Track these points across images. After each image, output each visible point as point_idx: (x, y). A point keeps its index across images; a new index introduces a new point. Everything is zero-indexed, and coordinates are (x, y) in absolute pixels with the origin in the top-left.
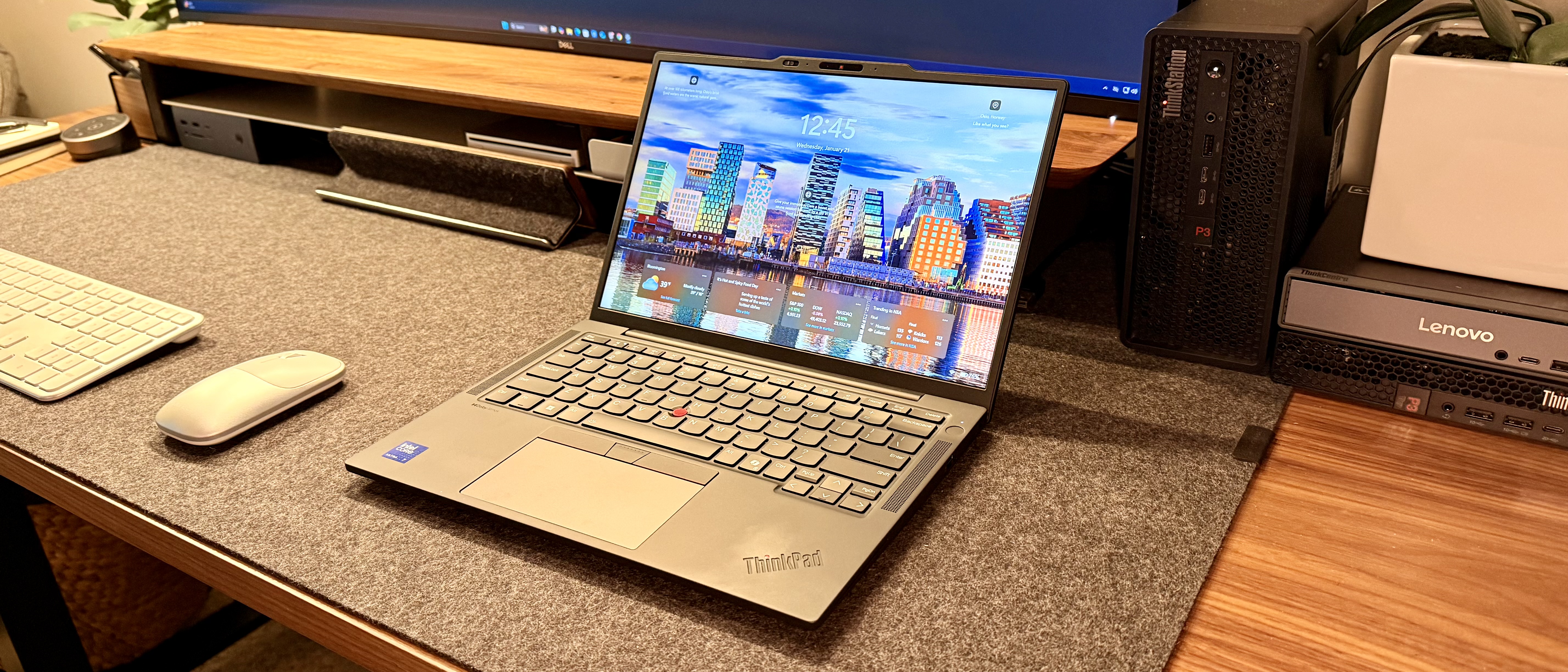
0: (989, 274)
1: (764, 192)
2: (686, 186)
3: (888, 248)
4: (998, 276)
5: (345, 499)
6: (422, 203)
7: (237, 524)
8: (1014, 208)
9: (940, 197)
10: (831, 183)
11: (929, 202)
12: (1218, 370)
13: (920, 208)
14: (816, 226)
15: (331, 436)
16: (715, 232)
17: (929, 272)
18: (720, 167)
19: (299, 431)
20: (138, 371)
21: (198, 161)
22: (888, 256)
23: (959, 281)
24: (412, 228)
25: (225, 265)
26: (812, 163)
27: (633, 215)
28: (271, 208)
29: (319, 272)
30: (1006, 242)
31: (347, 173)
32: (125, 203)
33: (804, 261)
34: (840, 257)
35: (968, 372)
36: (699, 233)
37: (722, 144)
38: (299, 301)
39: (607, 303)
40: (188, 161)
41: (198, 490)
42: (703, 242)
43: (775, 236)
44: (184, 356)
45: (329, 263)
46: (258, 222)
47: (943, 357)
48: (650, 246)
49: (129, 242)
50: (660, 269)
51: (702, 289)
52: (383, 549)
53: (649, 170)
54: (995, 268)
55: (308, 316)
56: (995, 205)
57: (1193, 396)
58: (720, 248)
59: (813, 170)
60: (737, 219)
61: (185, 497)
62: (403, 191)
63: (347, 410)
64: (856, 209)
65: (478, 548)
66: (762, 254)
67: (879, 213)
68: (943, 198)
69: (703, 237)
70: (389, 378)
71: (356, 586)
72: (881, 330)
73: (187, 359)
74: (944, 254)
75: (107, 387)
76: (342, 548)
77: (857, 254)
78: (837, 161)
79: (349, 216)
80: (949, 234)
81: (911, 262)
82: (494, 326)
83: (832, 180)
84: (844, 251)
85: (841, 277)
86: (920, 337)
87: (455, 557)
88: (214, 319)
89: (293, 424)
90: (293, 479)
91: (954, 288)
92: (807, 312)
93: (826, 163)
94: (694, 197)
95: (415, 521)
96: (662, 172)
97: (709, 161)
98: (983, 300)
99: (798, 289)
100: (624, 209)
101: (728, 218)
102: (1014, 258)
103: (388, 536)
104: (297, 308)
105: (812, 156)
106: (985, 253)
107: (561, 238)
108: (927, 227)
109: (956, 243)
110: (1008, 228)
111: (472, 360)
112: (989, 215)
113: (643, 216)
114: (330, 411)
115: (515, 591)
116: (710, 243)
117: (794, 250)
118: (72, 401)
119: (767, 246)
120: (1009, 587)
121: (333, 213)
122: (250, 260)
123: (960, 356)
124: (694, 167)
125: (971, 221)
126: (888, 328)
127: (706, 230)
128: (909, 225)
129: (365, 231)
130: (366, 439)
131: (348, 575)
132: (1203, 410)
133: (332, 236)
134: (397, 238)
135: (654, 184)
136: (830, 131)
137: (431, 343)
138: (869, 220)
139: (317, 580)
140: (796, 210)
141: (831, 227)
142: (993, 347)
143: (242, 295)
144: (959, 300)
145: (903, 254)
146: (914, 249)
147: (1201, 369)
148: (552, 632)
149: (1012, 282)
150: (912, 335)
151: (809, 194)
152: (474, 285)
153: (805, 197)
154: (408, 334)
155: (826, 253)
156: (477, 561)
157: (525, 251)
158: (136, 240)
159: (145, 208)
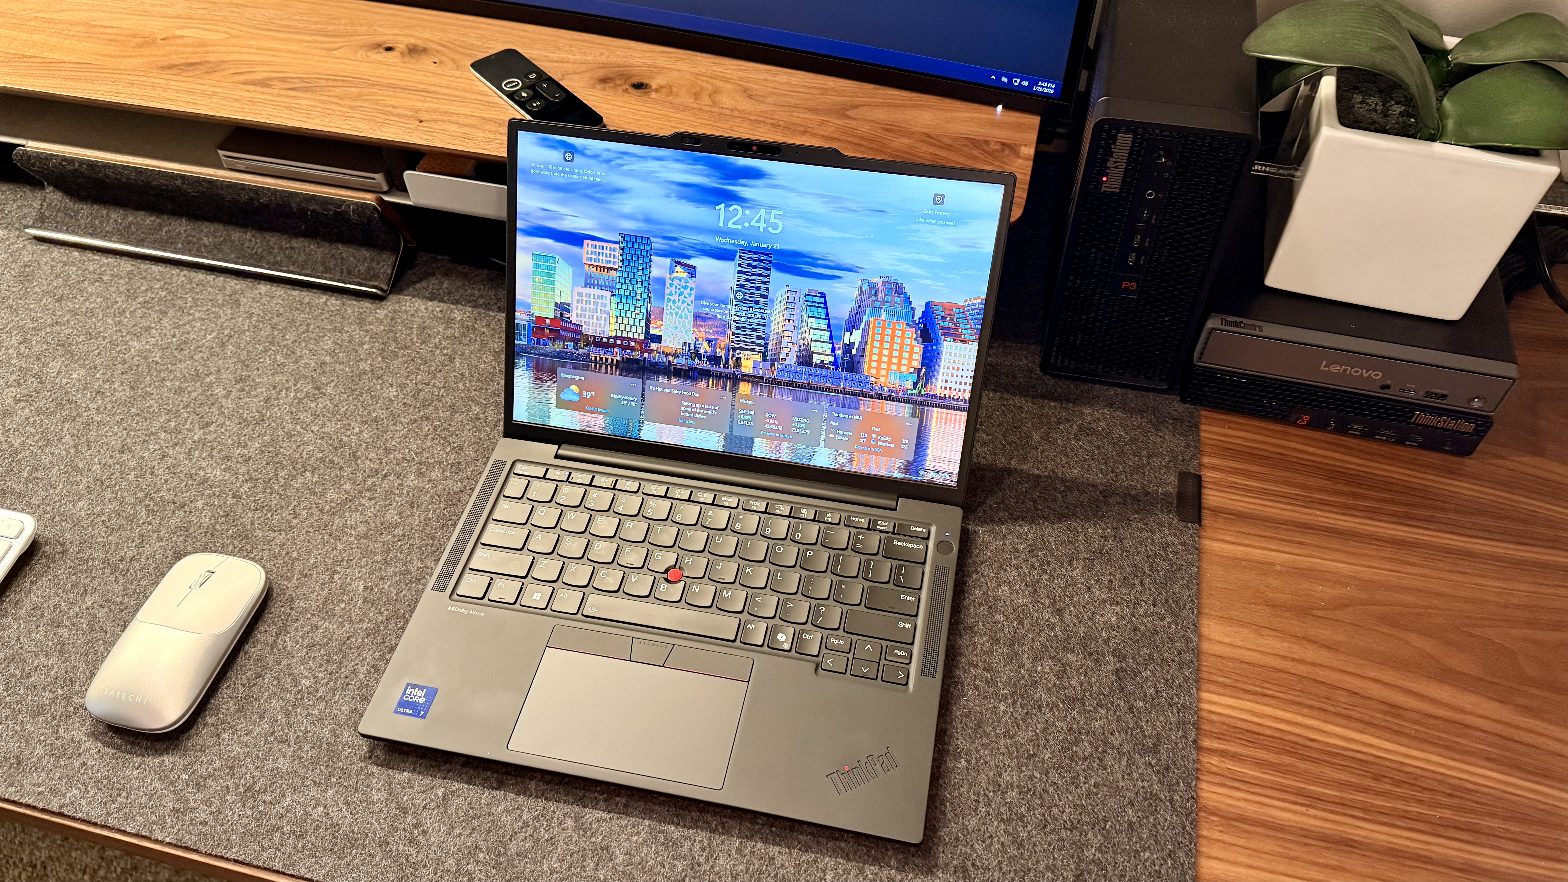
1: (686, 292)
2: (587, 285)
3: (838, 353)
4: (959, 379)
5: (372, 769)
7: (278, 834)
8: (969, 310)
9: (889, 299)
10: (764, 283)
11: (877, 304)
12: (1132, 394)
13: (868, 310)
14: (754, 330)
16: (636, 336)
17: (886, 376)
18: (626, 263)
22: (840, 361)
23: (919, 385)
26: (738, 260)
27: (527, 318)
30: (964, 345)
33: (747, 367)
34: (788, 362)
36: (616, 338)
37: (624, 236)
38: (125, 447)
41: (200, 796)
42: (623, 348)
43: (709, 341)
48: (558, 353)
52: (457, 831)
53: (535, 265)
54: (955, 372)
55: (152, 473)
56: (949, 308)
57: (1120, 435)
58: (646, 355)
59: (739, 268)
60: (659, 323)
61: (192, 809)
64: (797, 311)
66: (697, 361)
67: (823, 316)
68: (892, 299)
69: (622, 342)
74: (900, 358)
76: (412, 841)
77: (806, 359)
78: (767, 258)
80: (903, 337)
81: (866, 367)
82: (388, 451)
83: (765, 279)
84: (790, 356)
85: (792, 384)
86: (885, 441)
87: (537, 824)
90: (299, 754)
91: (915, 392)
93: (754, 260)
94: (600, 297)
96: (553, 268)
97: (610, 256)
98: (945, 403)
101: (648, 321)
102: (973, 361)
105: (736, 252)
106: (944, 357)
107: (389, 280)
108: (878, 330)
109: (912, 347)
110: (965, 332)
112: (944, 318)
113: (541, 319)
116: (633, 349)
117: (733, 356)
119: (701, 351)
124: (593, 263)
125: (925, 325)
127: (625, 335)
128: (858, 329)
132: (1134, 455)
134: (177, 303)
135: (546, 282)
136: (753, 223)
137: (330, 494)
138: (813, 322)
141: (771, 331)
144: (921, 403)
145: (856, 359)
146: (867, 353)
147: (1116, 394)
149: (974, 385)
151: (740, 296)
152: (323, 379)
153: (736, 298)
154: (295, 484)
155: (772, 358)
156: (561, 824)
157: (352, 302)
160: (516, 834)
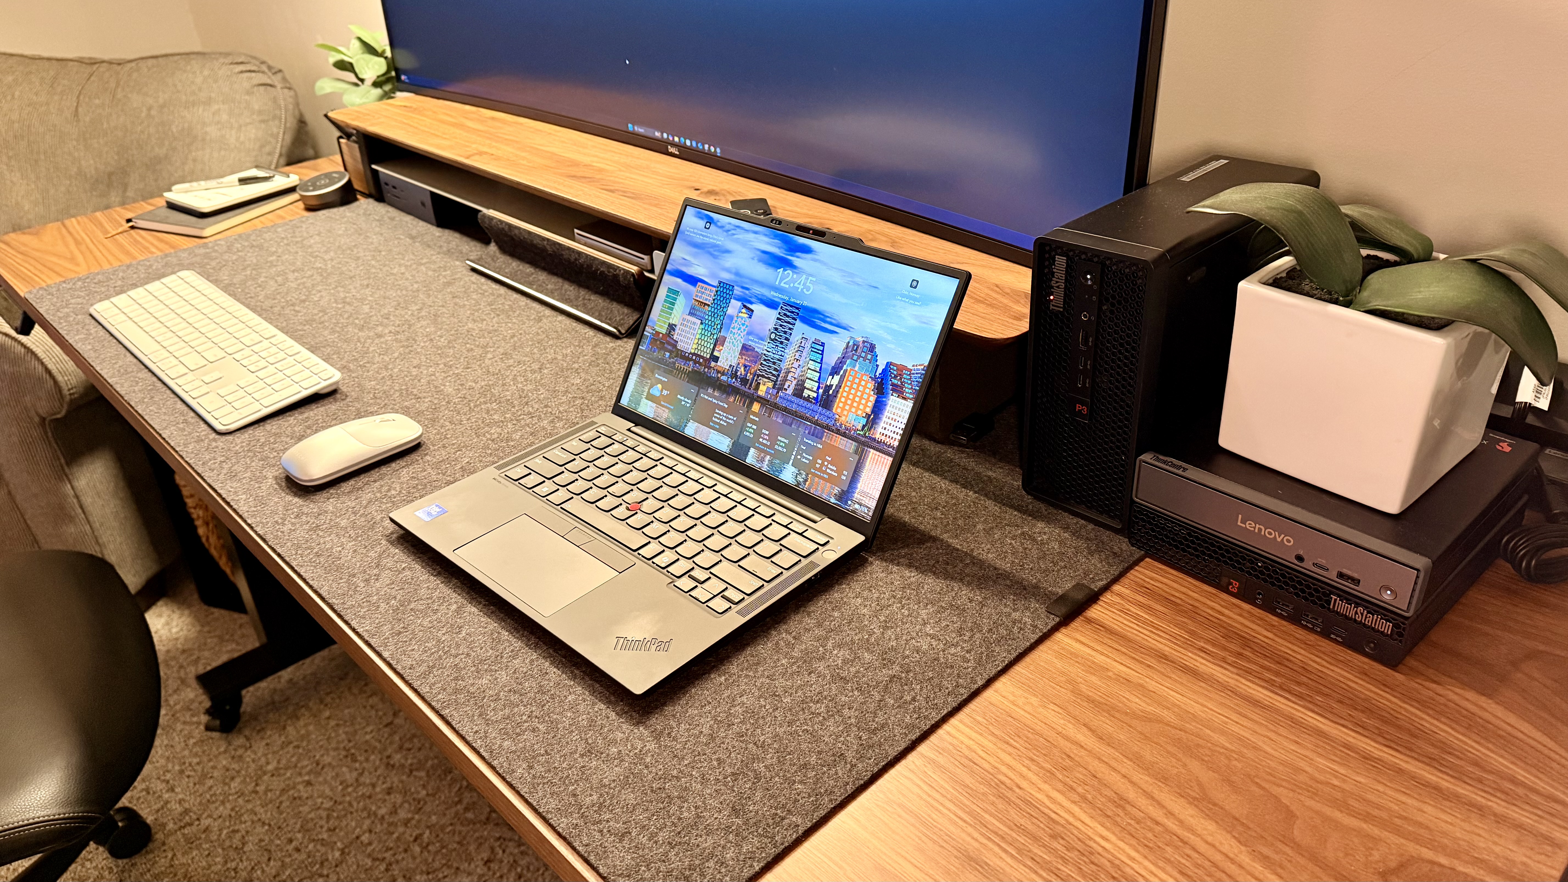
0: (888, 427)
1: (743, 328)
2: (691, 314)
3: (821, 391)
4: (894, 429)
5: (384, 542)
6: (539, 283)
7: (309, 551)
8: (914, 373)
9: (863, 355)
10: (790, 329)
11: (855, 358)
13: (848, 361)
14: (774, 363)
15: (395, 489)
16: (705, 355)
17: (846, 416)
18: (716, 302)
19: (375, 481)
20: (288, 414)
21: (392, 219)
22: (820, 398)
23: (866, 428)
24: (527, 304)
25: (377, 325)
26: (779, 310)
27: (651, 332)
28: (430, 273)
29: (442, 340)
30: (903, 401)
31: (493, 248)
32: (327, 257)
33: (762, 391)
34: (787, 392)
35: (860, 505)
36: (694, 354)
37: (720, 282)
38: (418, 366)
39: (625, 401)
40: (386, 218)
41: (293, 520)
42: (695, 362)
43: (745, 366)
44: (322, 406)
45: (453, 332)
46: (416, 286)
47: (845, 489)
48: (660, 360)
49: (318, 295)
50: (664, 379)
51: (690, 401)
52: (393, 586)
53: (667, 296)
54: (893, 423)
55: (419, 381)
56: (901, 368)
57: (1053, 548)
58: (706, 370)
59: (779, 316)
60: (721, 348)
62: (528, 269)
63: (414, 468)
64: (804, 354)
65: (455, 595)
66: (734, 380)
67: (819, 361)
68: (866, 356)
69: (695, 358)
70: (453, 444)
71: (364, 612)
72: (807, 459)
73: (322, 409)
74: (859, 403)
75: (263, 426)
76: (368, 580)
77: (799, 392)
78: (797, 311)
79: (484, 287)
80: (865, 387)
81: (835, 406)
82: (546, 406)
83: (791, 326)
84: (790, 387)
85: (785, 410)
86: (832, 470)
88: (353, 375)
89: (375, 474)
90: (357, 521)
91: (862, 433)
92: (758, 433)
93: (789, 312)
94: (694, 323)
95: (423, 567)
96: (675, 299)
97: (708, 296)
98: (880, 447)
99: (755, 414)
100: (646, 325)
101: (715, 345)
102: (907, 416)
103: (401, 576)
104: (414, 372)
105: (780, 304)
106: (888, 408)
107: (629, 329)
108: (851, 378)
109: (869, 396)
110: (907, 390)
111: (516, 436)
112: (895, 377)
113: (658, 333)
114: (403, 467)
115: (464, 633)
116: (700, 364)
117: (756, 381)
118: (238, 434)
119: (739, 373)
120: (803, 690)
121: (474, 283)
122: (398, 322)
123: (858, 491)
124: (698, 299)
125: (882, 379)
126: (811, 458)
127: (699, 353)
128: (838, 374)
129: (491, 304)
130: (417, 495)
131: (363, 602)
132: (1052, 562)
133: (464, 305)
134: (511, 313)
135: (669, 308)
136: (796, 285)
137: (496, 417)
138: (812, 365)
139: (343, 603)
140: (762, 347)
141: (784, 366)
142: (880, 488)
143: (380, 355)
144: (864, 444)
145: (831, 398)
146: (839, 395)
147: (1077, 523)
148: (473, 669)
149: (903, 436)
150: (827, 467)
151: (773, 336)
152: (548, 366)
153: (770, 338)
154: (483, 406)
155: (779, 387)
156: (449, 605)
157: (600, 336)
158: (324, 293)
159: (340, 263)
160: (421, 600)
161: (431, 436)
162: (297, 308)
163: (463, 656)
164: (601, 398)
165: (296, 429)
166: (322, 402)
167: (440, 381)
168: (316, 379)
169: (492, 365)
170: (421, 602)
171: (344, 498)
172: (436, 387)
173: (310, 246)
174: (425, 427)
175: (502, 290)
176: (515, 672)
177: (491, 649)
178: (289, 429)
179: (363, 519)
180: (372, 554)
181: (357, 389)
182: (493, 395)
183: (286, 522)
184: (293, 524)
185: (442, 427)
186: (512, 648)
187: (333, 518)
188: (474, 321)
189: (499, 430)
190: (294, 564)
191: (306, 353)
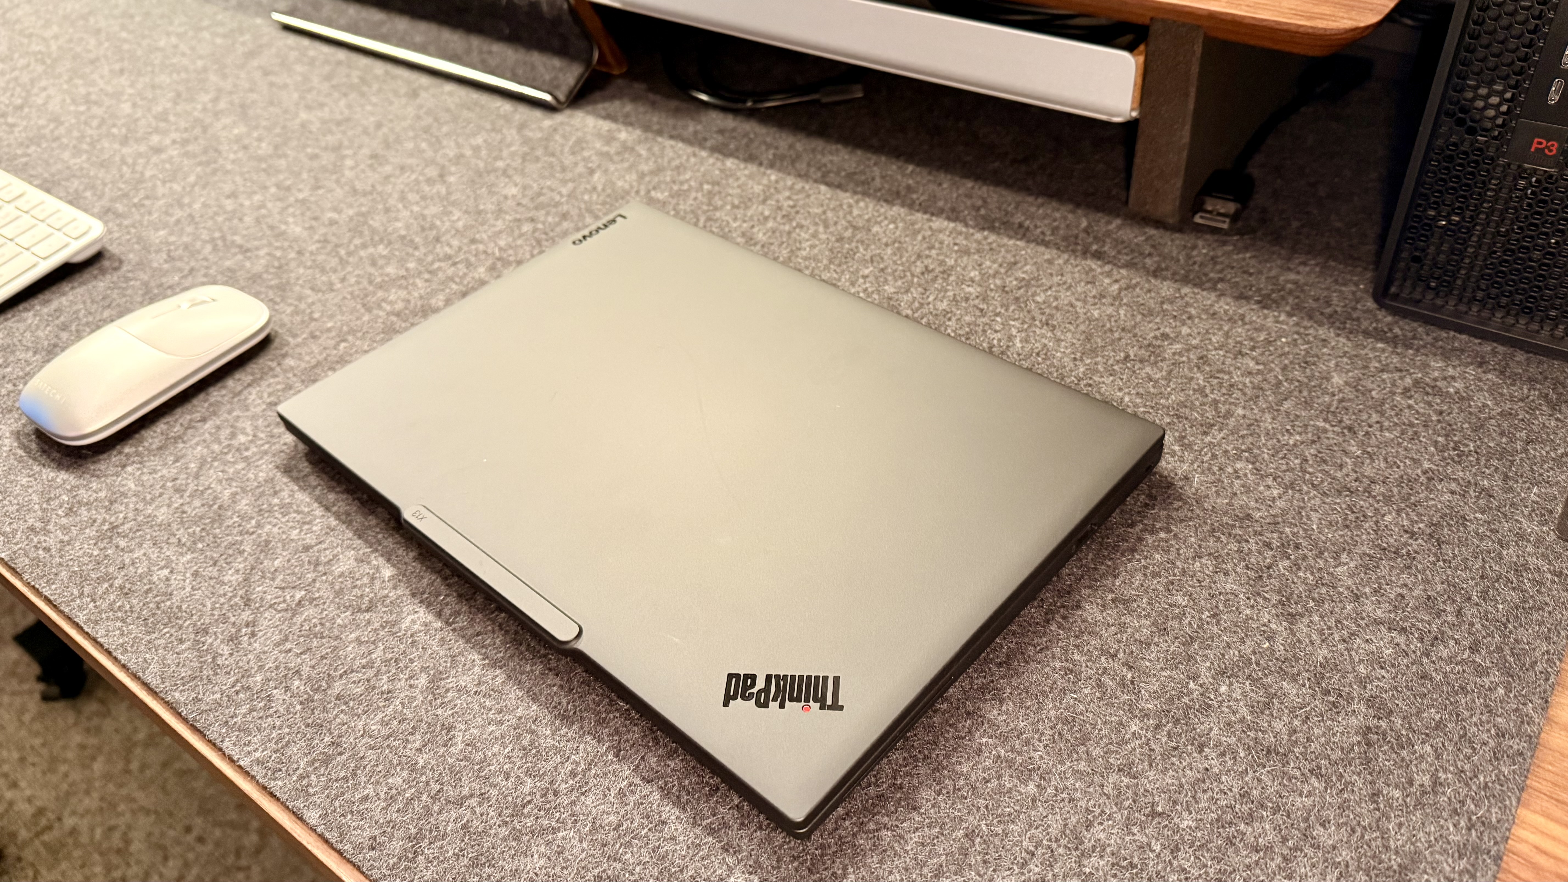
7: (106, 585)
12: (1520, 356)
15: (244, 431)
19: (204, 420)
20: (21, 307)
24: (387, 73)
25: (150, 133)
28: (219, 41)
29: (264, 145)
32: (48, 34)
38: (233, 195)
41: (64, 521)
45: (278, 130)
46: (200, 63)
49: (44, 94)
52: (288, 646)
55: (241, 220)
57: (1485, 405)
61: (47, 532)
63: (269, 385)
70: (329, 330)
71: (244, 716)
73: (81, 290)
76: (233, 639)
79: (312, 53)
87: (384, 669)
88: (126, 223)
89: (200, 405)
90: (186, 508)
103: (299, 619)
104: (229, 205)
107: (570, 92)
114: (249, 385)
115: (459, 746)
120: (1204, 791)
121: (293, 49)
122: (183, 124)
129: (328, 78)
131: (237, 693)
132: (1502, 434)
133: (286, 85)
134: (366, 89)
137: (390, 269)
139: (197, 700)
143: (164, 182)
147: (1494, 352)
148: (505, 830)
152: (453, 169)
154: (362, 254)
156: (411, 678)
157: (524, 112)
158: (52, 91)
159: (70, 40)
160: (352, 671)
161: (286, 319)
162: (10, 120)
163: (474, 802)
164: (565, 216)
165: (40, 333)
166: (79, 278)
167: (278, 217)
168: (58, 239)
169: (357, 177)
170: (355, 677)
171: (153, 462)
172: (272, 228)
173: (18, 21)
174: (271, 303)
175: (342, 54)
176: (594, 830)
177: (528, 773)
178: (28, 334)
179: (197, 503)
180: (230, 577)
181: (136, 246)
182: (373, 231)
183: (51, 527)
184: (65, 529)
185: (300, 298)
186: (569, 766)
187: (140, 506)
188: (309, 108)
189: (403, 294)
190: (81, 619)
191: (35, 195)
